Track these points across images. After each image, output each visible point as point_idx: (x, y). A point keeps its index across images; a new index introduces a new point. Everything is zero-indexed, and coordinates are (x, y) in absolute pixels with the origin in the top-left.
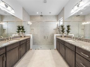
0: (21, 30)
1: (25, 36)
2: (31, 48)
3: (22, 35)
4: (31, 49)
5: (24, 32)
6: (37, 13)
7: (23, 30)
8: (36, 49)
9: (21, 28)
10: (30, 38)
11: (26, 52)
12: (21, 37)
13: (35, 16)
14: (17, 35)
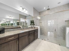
0: (32, 23)
1: (34, 28)
2: (39, 37)
3: (33, 27)
4: (39, 39)
5: (34, 25)
6: (45, 8)
7: (34, 23)
8: (42, 40)
9: (32, 22)
10: (38, 29)
11: (34, 40)
12: (32, 28)
13: (43, 11)
14: (30, 27)
